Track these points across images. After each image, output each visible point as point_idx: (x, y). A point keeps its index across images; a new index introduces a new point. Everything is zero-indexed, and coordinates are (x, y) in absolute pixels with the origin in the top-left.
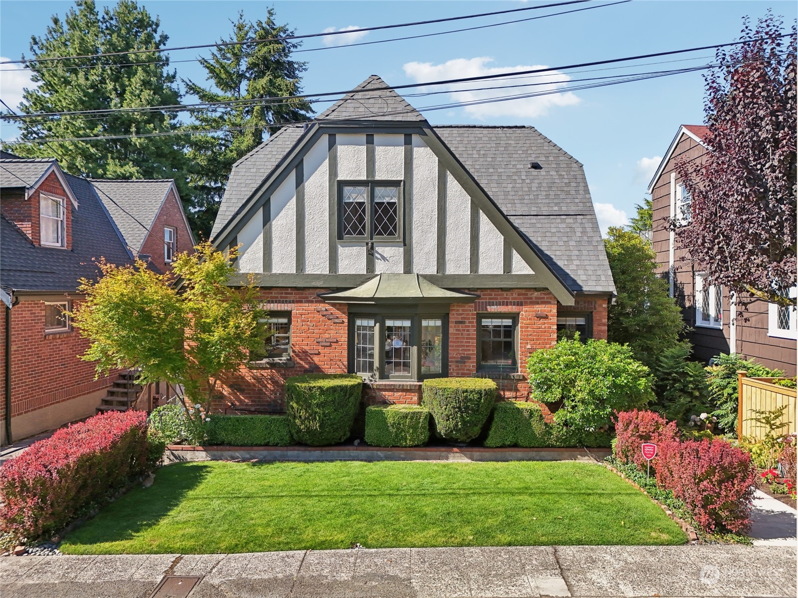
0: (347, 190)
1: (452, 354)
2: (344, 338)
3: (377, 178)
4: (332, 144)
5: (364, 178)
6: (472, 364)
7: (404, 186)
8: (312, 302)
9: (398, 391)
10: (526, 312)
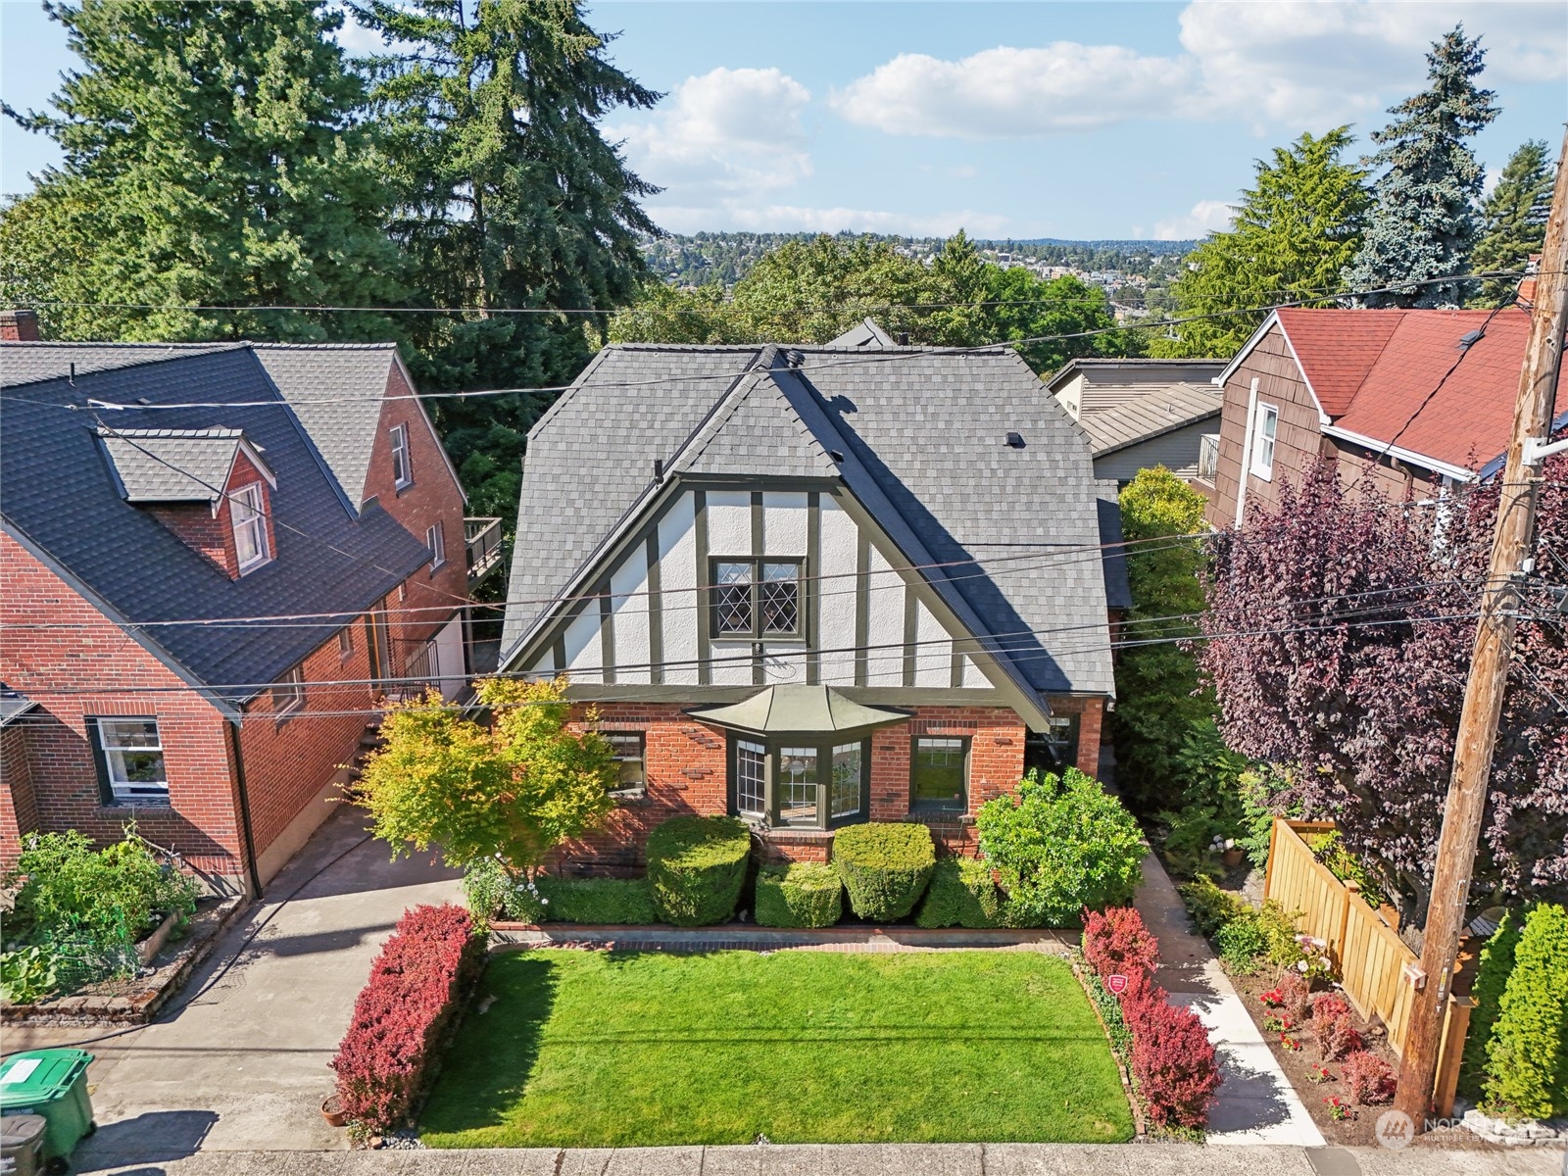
0: (722, 567)
1: (876, 790)
2: (721, 768)
3: (767, 553)
4: (700, 506)
5: (749, 553)
6: (902, 804)
7: (809, 564)
8: (674, 720)
9: (798, 845)
10: (981, 737)
